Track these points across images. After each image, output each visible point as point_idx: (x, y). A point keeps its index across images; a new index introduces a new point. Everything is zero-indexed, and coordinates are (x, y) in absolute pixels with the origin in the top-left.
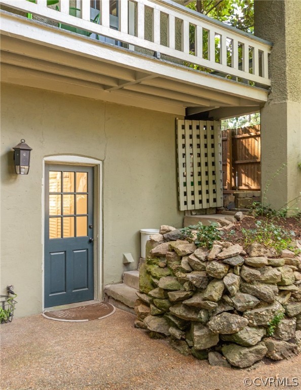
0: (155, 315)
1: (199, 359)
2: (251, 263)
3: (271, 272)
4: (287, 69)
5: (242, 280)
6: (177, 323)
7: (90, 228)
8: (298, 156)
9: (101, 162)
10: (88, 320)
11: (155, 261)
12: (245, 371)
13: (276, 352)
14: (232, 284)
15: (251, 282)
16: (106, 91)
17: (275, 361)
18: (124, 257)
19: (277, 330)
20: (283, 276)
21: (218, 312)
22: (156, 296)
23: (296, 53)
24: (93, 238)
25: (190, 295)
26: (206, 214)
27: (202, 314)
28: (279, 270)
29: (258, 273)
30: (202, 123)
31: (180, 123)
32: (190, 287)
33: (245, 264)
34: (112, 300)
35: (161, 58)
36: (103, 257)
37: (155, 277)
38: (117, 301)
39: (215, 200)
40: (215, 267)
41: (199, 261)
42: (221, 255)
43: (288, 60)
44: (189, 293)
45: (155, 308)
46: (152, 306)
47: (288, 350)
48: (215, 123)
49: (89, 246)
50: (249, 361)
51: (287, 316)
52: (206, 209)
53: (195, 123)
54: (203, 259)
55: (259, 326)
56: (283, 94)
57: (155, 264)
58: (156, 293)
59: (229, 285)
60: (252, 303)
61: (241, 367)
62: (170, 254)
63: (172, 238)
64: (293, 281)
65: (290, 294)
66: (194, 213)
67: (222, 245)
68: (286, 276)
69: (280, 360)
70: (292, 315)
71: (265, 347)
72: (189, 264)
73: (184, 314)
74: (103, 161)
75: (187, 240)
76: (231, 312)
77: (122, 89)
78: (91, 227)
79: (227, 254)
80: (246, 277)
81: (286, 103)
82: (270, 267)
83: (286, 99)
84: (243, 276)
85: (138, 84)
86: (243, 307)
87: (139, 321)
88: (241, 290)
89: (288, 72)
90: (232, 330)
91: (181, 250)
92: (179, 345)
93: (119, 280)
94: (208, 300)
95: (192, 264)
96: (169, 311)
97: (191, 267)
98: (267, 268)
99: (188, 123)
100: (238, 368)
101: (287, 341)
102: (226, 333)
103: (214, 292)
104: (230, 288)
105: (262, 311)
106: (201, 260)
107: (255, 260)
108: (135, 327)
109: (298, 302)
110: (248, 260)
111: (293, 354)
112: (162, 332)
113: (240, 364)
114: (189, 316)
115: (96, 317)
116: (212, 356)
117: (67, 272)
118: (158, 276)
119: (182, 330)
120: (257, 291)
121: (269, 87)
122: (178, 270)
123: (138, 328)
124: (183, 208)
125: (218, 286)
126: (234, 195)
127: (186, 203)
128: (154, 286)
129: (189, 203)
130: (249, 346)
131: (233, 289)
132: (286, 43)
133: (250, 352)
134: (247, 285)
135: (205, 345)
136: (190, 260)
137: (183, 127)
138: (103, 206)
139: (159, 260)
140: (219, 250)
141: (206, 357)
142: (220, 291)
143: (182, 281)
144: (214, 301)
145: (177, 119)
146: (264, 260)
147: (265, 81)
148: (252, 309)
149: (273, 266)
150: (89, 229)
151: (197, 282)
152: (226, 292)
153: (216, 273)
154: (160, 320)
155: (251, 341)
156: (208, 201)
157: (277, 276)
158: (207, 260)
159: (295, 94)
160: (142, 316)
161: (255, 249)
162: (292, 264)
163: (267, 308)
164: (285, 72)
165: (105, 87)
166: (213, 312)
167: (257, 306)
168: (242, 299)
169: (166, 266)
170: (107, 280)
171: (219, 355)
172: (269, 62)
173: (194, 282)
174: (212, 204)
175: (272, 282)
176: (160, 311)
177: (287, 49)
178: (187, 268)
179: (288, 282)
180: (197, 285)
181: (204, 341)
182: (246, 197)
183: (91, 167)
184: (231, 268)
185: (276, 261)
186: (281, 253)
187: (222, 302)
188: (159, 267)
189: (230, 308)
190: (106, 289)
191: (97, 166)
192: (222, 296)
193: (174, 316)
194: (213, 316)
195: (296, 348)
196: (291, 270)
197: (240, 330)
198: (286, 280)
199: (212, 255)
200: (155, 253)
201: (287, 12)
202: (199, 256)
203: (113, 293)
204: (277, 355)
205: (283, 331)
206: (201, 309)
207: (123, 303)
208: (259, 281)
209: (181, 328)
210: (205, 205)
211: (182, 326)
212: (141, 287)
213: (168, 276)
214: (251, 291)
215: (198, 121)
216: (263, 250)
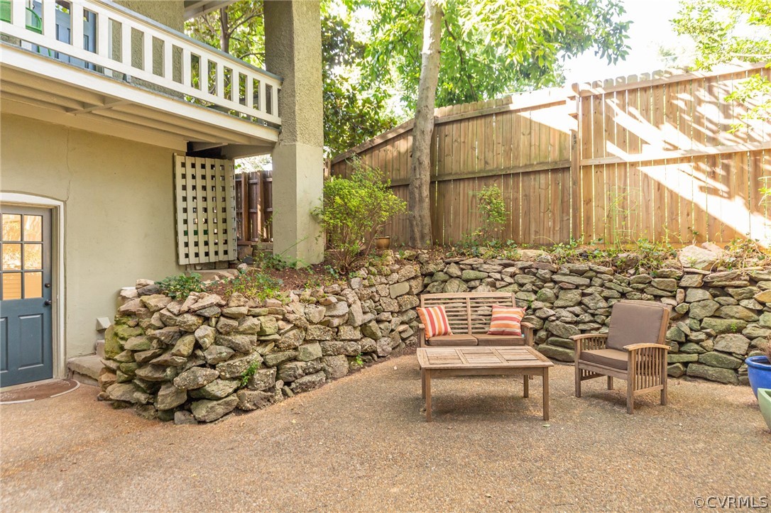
0: (121, 383)
1: (164, 420)
2: (228, 313)
3: (251, 321)
4: (296, 108)
5: (218, 331)
6: (142, 386)
7: (46, 286)
8: (310, 203)
9: (62, 203)
10: (34, 400)
11: (124, 320)
12: (212, 424)
13: (248, 402)
14: (204, 337)
15: (228, 333)
16: (68, 114)
17: (247, 411)
18: (98, 323)
19: (251, 381)
20: (263, 325)
21: (187, 368)
22: (123, 359)
23: (308, 92)
24: (51, 300)
25: (159, 353)
26: (215, 269)
27: (169, 371)
28: (259, 320)
29: (235, 323)
30: (208, 162)
31: (179, 160)
32: (159, 345)
33: (222, 315)
34: (78, 376)
35: (133, 82)
36: (65, 323)
37: (123, 339)
38: (83, 375)
39: (226, 252)
40: (185, 320)
41: (171, 315)
42: (195, 307)
43: (297, 98)
44: (157, 351)
45: (122, 374)
46: (118, 372)
47: (262, 399)
48: (225, 162)
49: (45, 311)
50: (217, 414)
51: (265, 365)
52: (215, 263)
53: (199, 161)
54: (176, 312)
55: (232, 378)
56: (293, 134)
57: (124, 323)
58: (122, 357)
59: (200, 338)
60: (225, 354)
61: (208, 421)
62: (141, 311)
63: (148, 293)
64: (276, 330)
65: (273, 344)
66: (198, 268)
67: (197, 296)
68: (268, 325)
69: (253, 410)
70: (271, 364)
71: (236, 398)
72: (161, 320)
73: (150, 375)
74: (65, 202)
75: (164, 294)
76: (203, 366)
77: (90, 112)
78: (48, 286)
79: (201, 305)
80: (221, 328)
81: (295, 145)
82: (251, 317)
83: (295, 140)
84: (218, 328)
85: (110, 109)
86: (214, 359)
87: (103, 393)
88: (216, 342)
89: (297, 112)
90: (198, 383)
91: (153, 305)
92: (145, 410)
93: (91, 350)
94: (176, 355)
95: (164, 319)
96: (135, 375)
97: (163, 323)
98: (247, 318)
99: (189, 160)
100: (204, 422)
101: (263, 391)
102: (191, 388)
103: (182, 346)
104: (201, 341)
105: (237, 362)
106: (174, 314)
107: (233, 310)
108: (99, 400)
109: (281, 351)
110: (226, 310)
111: (268, 403)
112: (127, 400)
113: (206, 418)
114: (155, 376)
115: (48, 396)
116: (178, 415)
117: (9, 344)
118: (126, 337)
119: (150, 394)
120: (233, 342)
121: (280, 126)
122: (150, 327)
123: (101, 400)
124: (183, 261)
125: (189, 339)
126: (252, 246)
127: (187, 256)
128: (122, 348)
129: (192, 256)
130: (218, 399)
131: (204, 342)
132: (296, 81)
133: (218, 404)
134: (223, 337)
135: (170, 403)
136: (162, 315)
137: (183, 165)
138: (65, 259)
139: (130, 319)
140: (193, 302)
141: (172, 417)
142: (189, 345)
143: (151, 339)
144: (183, 356)
145: (175, 154)
146: (244, 310)
147: (274, 118)
148: (225, 361)
149: (254, 316)
150: (44, 288)
151: (166, 338)
152: (198, 346)
153: (186, 326)
154: (126, 387)
155: (219, 394)
156: (216, 253)
157: (256, 325)
158: (180, 314)
159: (307, 136)
160: (106, 385)
161: (234, 299)
162: (278, 314)
163: (242, 359)
164: (294, 111)
165: (67, 109)
166: (183, 369)
167: (232, 357)
168: (214, 352)
169: (137, 325)
170: (71, 352)
171: (187, 413)
172: (279, 98)
173: (163, 338)
174: (222, 257)
175: (250, 332)
176: (126, 376)
177: (297, 87)
178: (158, 324)
179: (268, 331)
180: (166, 341)
181: (169, 400)
182: (267, 249)
183: (47, 208)
184: (206, 320)
185: (257, 310)
186: (266, 302)
187: (193, 356)
188: (130, 327)
189: (201, 362)
190: (69, 363)
191: (57, 208)
192: (194, 350)
193: (142, 379)
194: (182, 372)
195: (272, 396)
196: (275, 319)
197: (208, 383)
198: (267, 329)
199: (185, 307)
200: (124, 311)
201: (296, 47)
202: (172, 310)
203: (78, 366)
204: (249, 405)
205: (258, 380)
206: (169, 366)
207: (90, 377)
208: (237, 332)
209: (148, 392)
210: (213, 258)
211: (148, 388)
212: (107, 352)
213: (138, 335)
214: (226, 343)
215: (203, 159)
216: (243, 299)
